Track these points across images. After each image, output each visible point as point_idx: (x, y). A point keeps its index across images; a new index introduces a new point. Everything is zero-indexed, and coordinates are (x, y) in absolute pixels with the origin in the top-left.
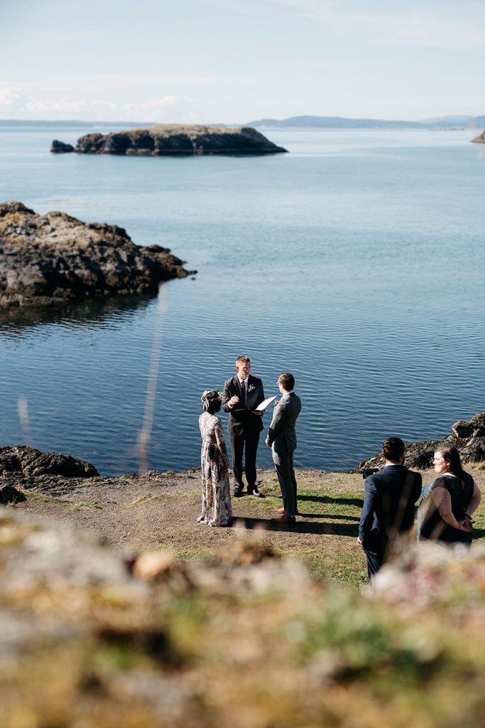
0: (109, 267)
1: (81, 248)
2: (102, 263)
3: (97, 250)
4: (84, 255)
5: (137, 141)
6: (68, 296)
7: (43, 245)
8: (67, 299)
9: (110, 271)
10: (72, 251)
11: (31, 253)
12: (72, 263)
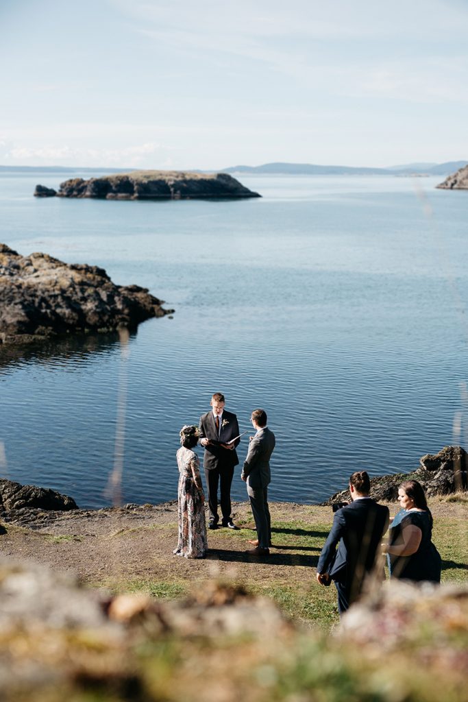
0: (89, 306)
1: (63, 288)
2: (82, 302)
3: (78, 290)
4: (65, 295)
5: (117, 186)
6: (49, 334)
7: (26, 285)
8: (49, 337)
9: (90, 310)
10: (54, 290)
11: (14, 293)
12: (54, 302)
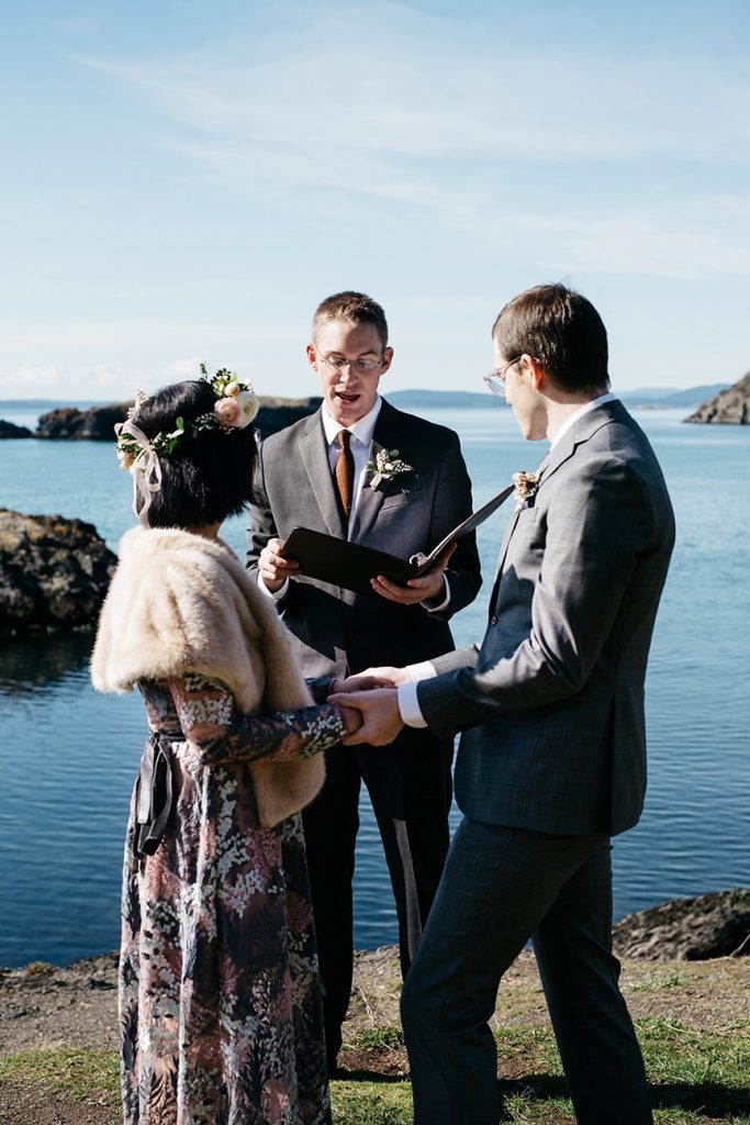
0: (58, 583)
1: (7, 549)
2: (44, 577)
3: (35, 554)
4: (10, 563)
9: (58, 591)
